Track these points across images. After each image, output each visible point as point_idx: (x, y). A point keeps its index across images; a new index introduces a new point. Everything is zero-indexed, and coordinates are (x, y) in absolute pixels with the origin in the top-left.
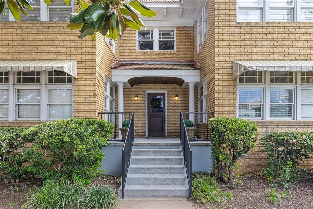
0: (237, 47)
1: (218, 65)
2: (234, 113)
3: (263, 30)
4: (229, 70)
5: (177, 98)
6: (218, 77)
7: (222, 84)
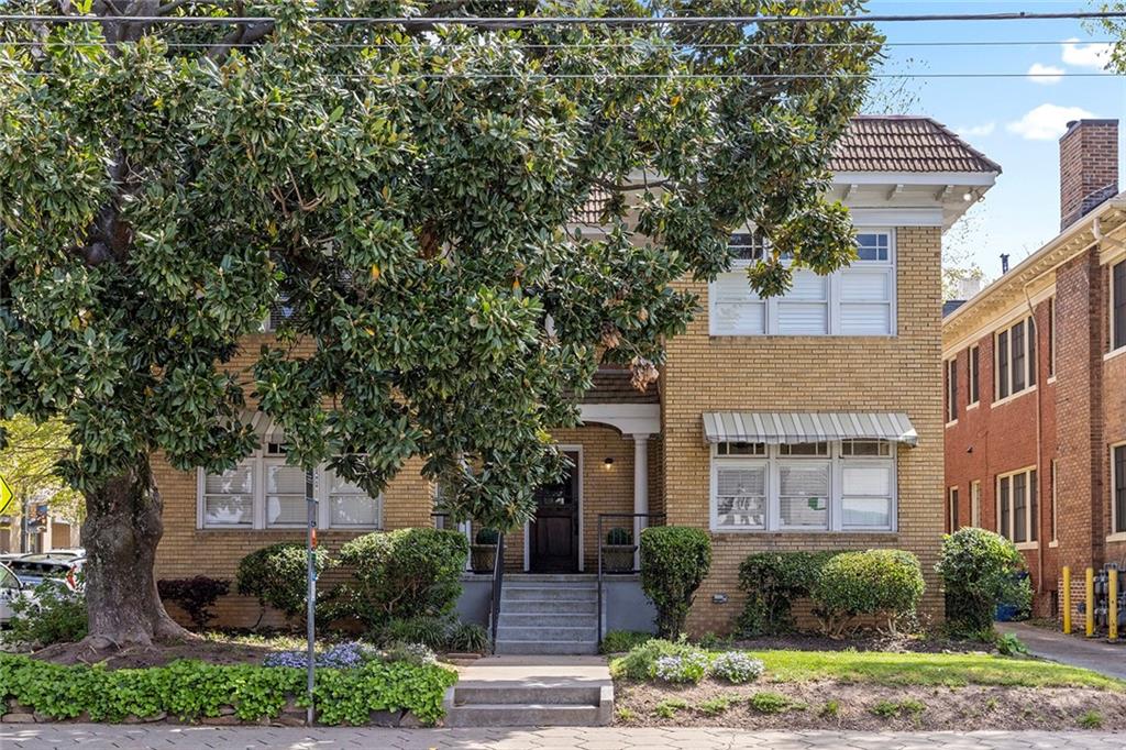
0: (710, 384)
1: (671, 421)
2: (706, 515)
3: (761, 351)
4: (695, 430)
5: (608, 466)
6: (672, 445)
7: (680, 459)
